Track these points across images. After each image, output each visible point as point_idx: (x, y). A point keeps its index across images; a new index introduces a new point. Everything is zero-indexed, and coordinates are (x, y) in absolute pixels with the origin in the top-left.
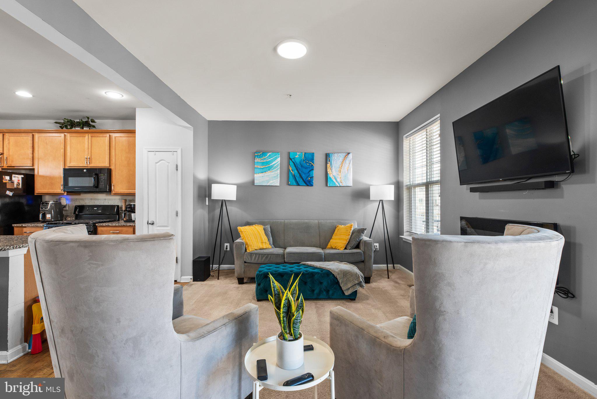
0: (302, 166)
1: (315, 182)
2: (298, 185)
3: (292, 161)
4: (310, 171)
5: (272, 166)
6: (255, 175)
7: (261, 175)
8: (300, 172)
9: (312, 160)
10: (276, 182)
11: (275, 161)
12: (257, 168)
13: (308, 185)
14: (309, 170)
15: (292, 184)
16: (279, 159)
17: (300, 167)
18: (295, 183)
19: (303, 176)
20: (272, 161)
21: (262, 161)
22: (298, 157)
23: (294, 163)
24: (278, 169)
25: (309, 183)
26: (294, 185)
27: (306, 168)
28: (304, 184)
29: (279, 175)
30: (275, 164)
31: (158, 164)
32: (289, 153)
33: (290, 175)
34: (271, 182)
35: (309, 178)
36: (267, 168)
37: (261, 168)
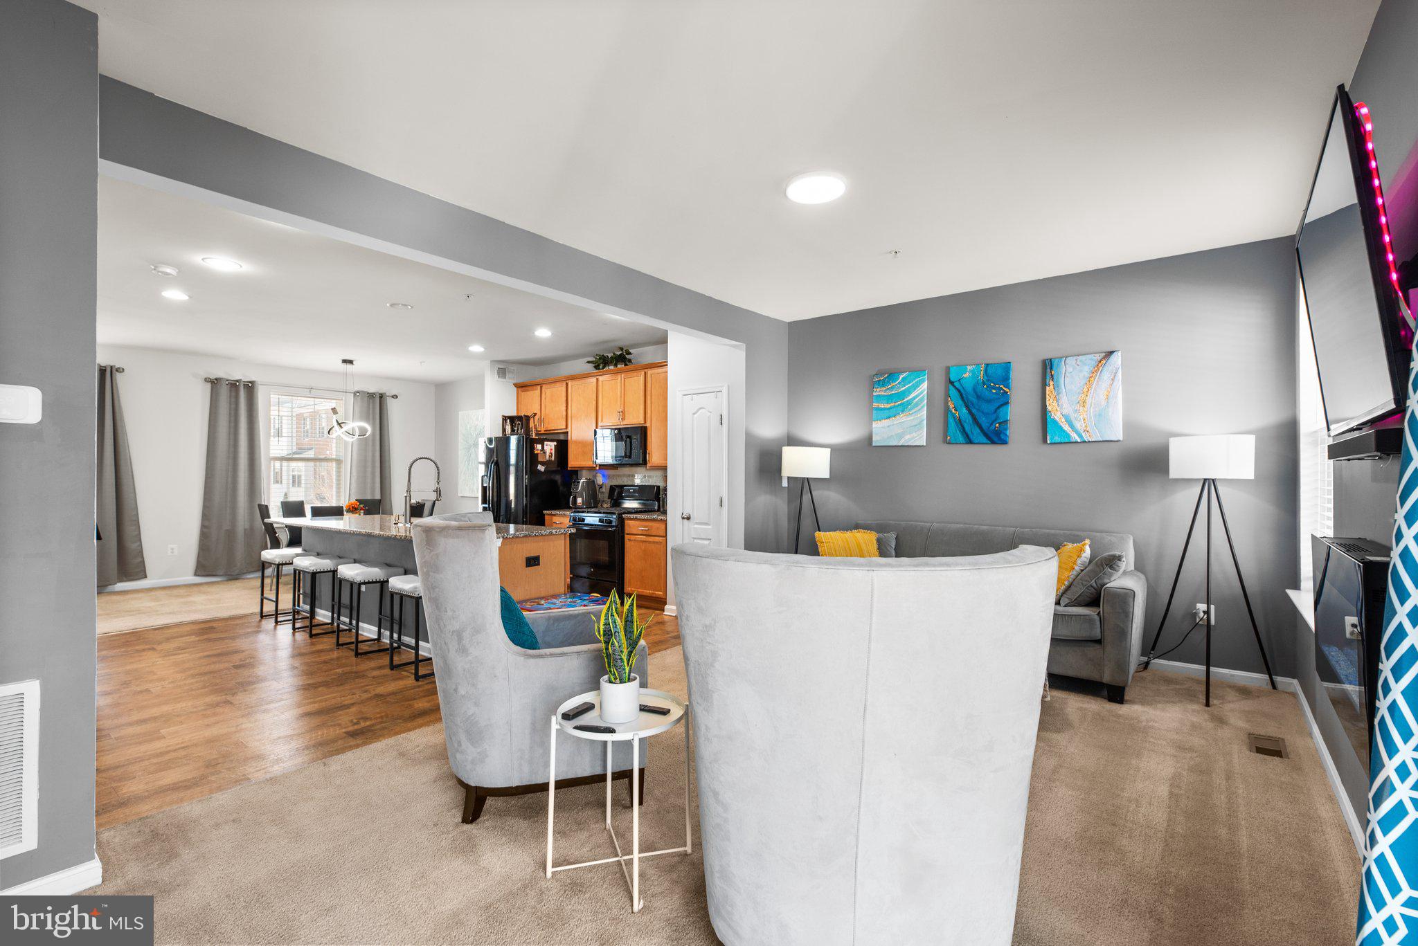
0: (979, 397)
1: (1013, 432)
2: (970, 442)
3: (955, 387)
4: (999, 407)
5: (909, 403)
6: (874, 425)
7: (885, 423)
8: (974, 411)
9: (1006, 379)
10: (919, 438)
11: (915, 389)
12: (878, 409)
13: (993, 442)
14: (997, 405)
15: (954, 442)
16: (925, 385)
17: (974, 400)
18: (961, 438)
19: (984, 421)
20: (908, 391)
21: (889, 393)
22: (969, 375)
23: (959, 391)
24: (922, 408)
25: (996, 437)
26: (960, 443)
27: (989, 401)
28: (985, 440)
29: (925, 422)
30: (918, 396)
31: (695, 415)
32: (948, 369)
33: (951, 420)
34: (907, 437)
35: (997, 425)
36: (900, 405)
37: (884, 409)
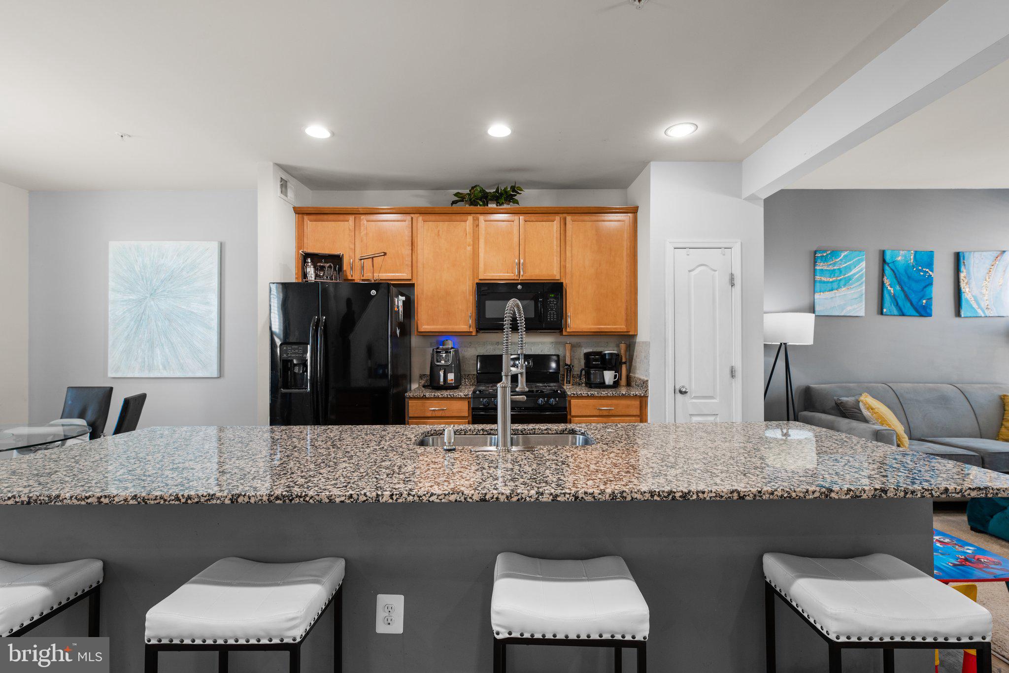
0: (909, 278)
1: (935, 308)
2: (903, 314)
3: (889, 267)
4: (926, 287)
5: (849, 279)
6: (817, 296)
7: (828, 295)
8: (906, 289)
9: (930, 265)
10: (859, 309)
11: (855, 267)
12: (821, 282)
13: (921, 316)
14: (923, 285)
15: (889, 314)
16: (863, 264)
17: (906, 280)
18: (895, 312)
19: (912, 296)
20: (849, 269)
21: (831, 268)
22: (902, 257)
23: (892, 270)
24: (862, 283)
25: (924, 311)
26: (894, 315)
27: (917, 281)
28: (915, 313)
29: (864, 296)
30: (858, 272)
32: (883, 253)
33: (887, 297)
34: (849, 308)
35: (924, 301)
36: (840, 282)
37: (828, 282)
